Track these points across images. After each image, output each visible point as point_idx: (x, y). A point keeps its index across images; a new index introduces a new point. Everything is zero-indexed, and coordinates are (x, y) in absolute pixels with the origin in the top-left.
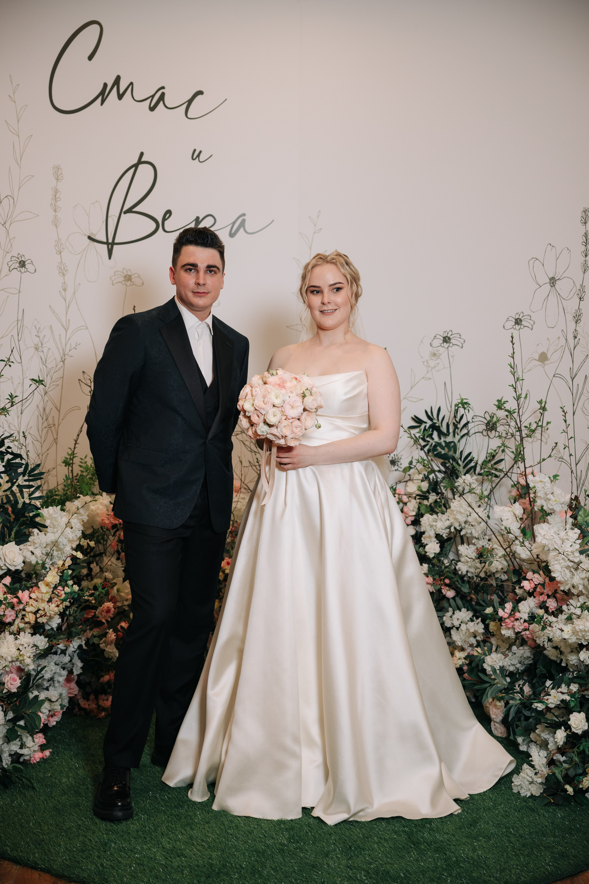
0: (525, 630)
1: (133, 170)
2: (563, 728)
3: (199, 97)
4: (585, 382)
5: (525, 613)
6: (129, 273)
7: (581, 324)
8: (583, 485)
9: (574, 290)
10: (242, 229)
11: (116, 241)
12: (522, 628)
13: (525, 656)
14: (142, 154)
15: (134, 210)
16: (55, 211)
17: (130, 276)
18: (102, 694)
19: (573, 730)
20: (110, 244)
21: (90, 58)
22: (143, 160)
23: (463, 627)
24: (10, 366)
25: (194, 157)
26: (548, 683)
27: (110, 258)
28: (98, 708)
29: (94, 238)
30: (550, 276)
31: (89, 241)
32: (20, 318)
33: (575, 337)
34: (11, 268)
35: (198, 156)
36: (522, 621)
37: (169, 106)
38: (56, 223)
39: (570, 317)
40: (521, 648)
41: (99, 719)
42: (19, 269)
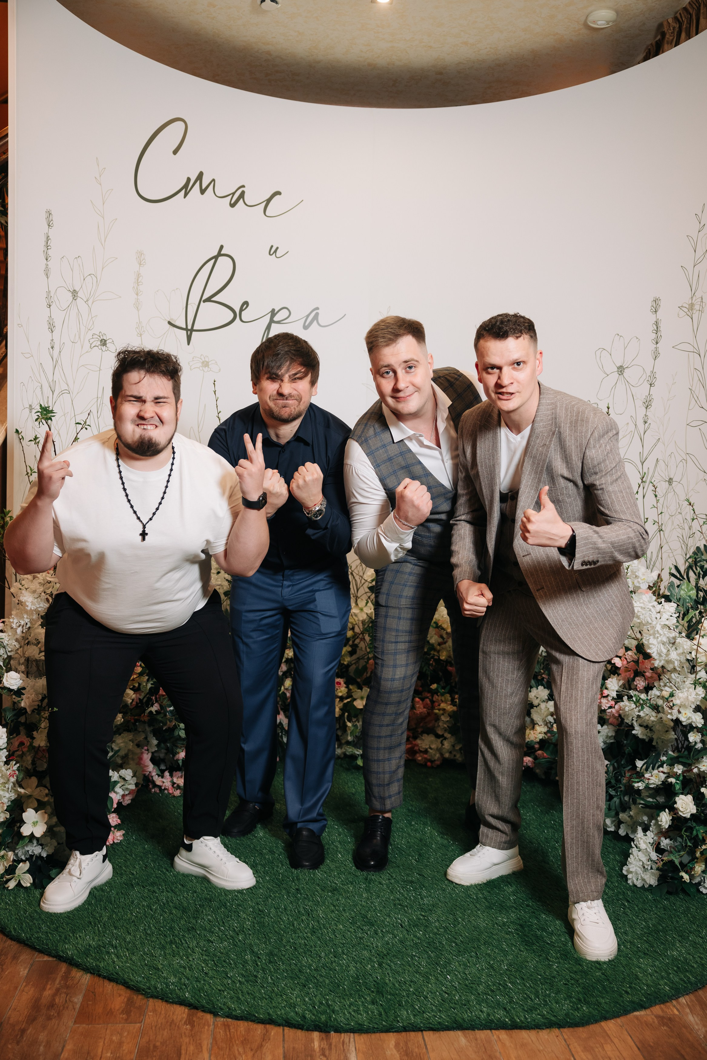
0: (610, 707)
1: (213, 261)
2: (667, 810)
3: (277, 197)
4: (656, 465)
5: (613, 690)
6: (207, 360)
7: (652, 409)
8: (653, 566)
9: (644, 377)
10: (315, 322)
11: (194, 328)
12: (608, 705)
13: (610, 735)
14: (222, 247)
15: (213, 299)
16: (137, 294)
17: (208, 362)
18: (176, 771)
19: (680, 813)
20: (189, 330)
21: (175, 152)
22: (222, 252)
23: (543, 706)
24: (86, 429)
25: (271, 253)
26: (639, 764)
27: (189, 344)
28: (173, 786)
29: (174, 323)
30: (618, 365)
31: (169, 326)
32: (100, 395)
33: (645, 422)
34: (92, 346)
35: (275, 251)
36: (610, 698)
37: (248, 204)
38: (137, 306)
39: (639, 403)
40: (605, 727)
41: (174, 796)
42: (100, 347)
